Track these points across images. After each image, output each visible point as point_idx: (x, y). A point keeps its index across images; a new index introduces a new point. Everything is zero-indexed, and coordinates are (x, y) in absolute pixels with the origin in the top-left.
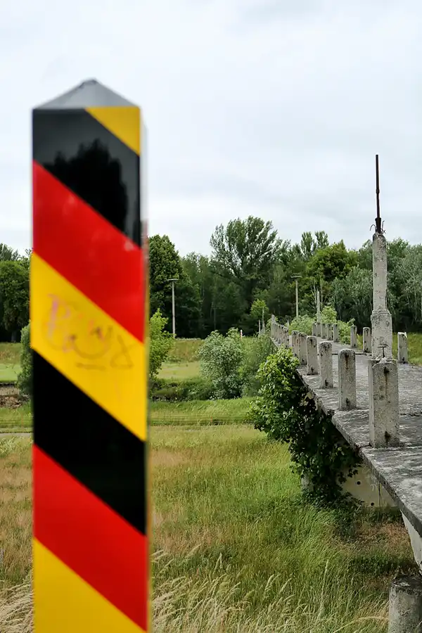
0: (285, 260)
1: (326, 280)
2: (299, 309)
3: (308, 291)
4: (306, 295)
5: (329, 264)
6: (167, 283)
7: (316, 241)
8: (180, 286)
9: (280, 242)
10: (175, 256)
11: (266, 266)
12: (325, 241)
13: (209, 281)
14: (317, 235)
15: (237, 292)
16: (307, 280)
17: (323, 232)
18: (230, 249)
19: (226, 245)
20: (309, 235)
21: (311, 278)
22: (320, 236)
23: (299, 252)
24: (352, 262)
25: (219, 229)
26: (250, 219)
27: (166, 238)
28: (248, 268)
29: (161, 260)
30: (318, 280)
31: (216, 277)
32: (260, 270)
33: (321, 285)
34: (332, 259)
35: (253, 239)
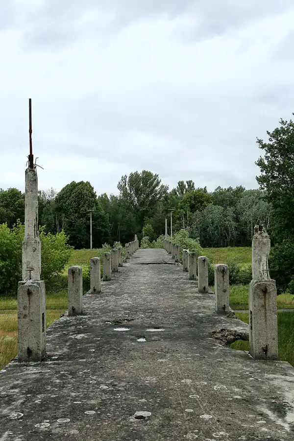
0: (166, 198)
1: (191, 211)
2: (173, 230)
3: (179, 219)
4: (178, 221)
5: (193, 202)
6: (88, 213)
7: (187, 187)
8: (96, 215)
9: (162, 186)
10: (94, 195)
11: (153, 202)
12: (193, 186)
13: (117, 212)
14: (187, 182)
15: (133, 219)
16: (179, 212)
17: (191, 181)
18: (130, 191)
19: (128, 188)
20: (182, 183)
21: (182, 210)
22: (189, 183)
23: (176, 193)
24: (208, 201)
25: (124, 178)
26: (144, 172)
27: (88, 183)
28: (142, 204)
29: (84, 197)
30: (186, 211)
31: (121, 209)
32: (149, 205)
33: (188, 215)
34: (195, 199)
35: (145, 184)
